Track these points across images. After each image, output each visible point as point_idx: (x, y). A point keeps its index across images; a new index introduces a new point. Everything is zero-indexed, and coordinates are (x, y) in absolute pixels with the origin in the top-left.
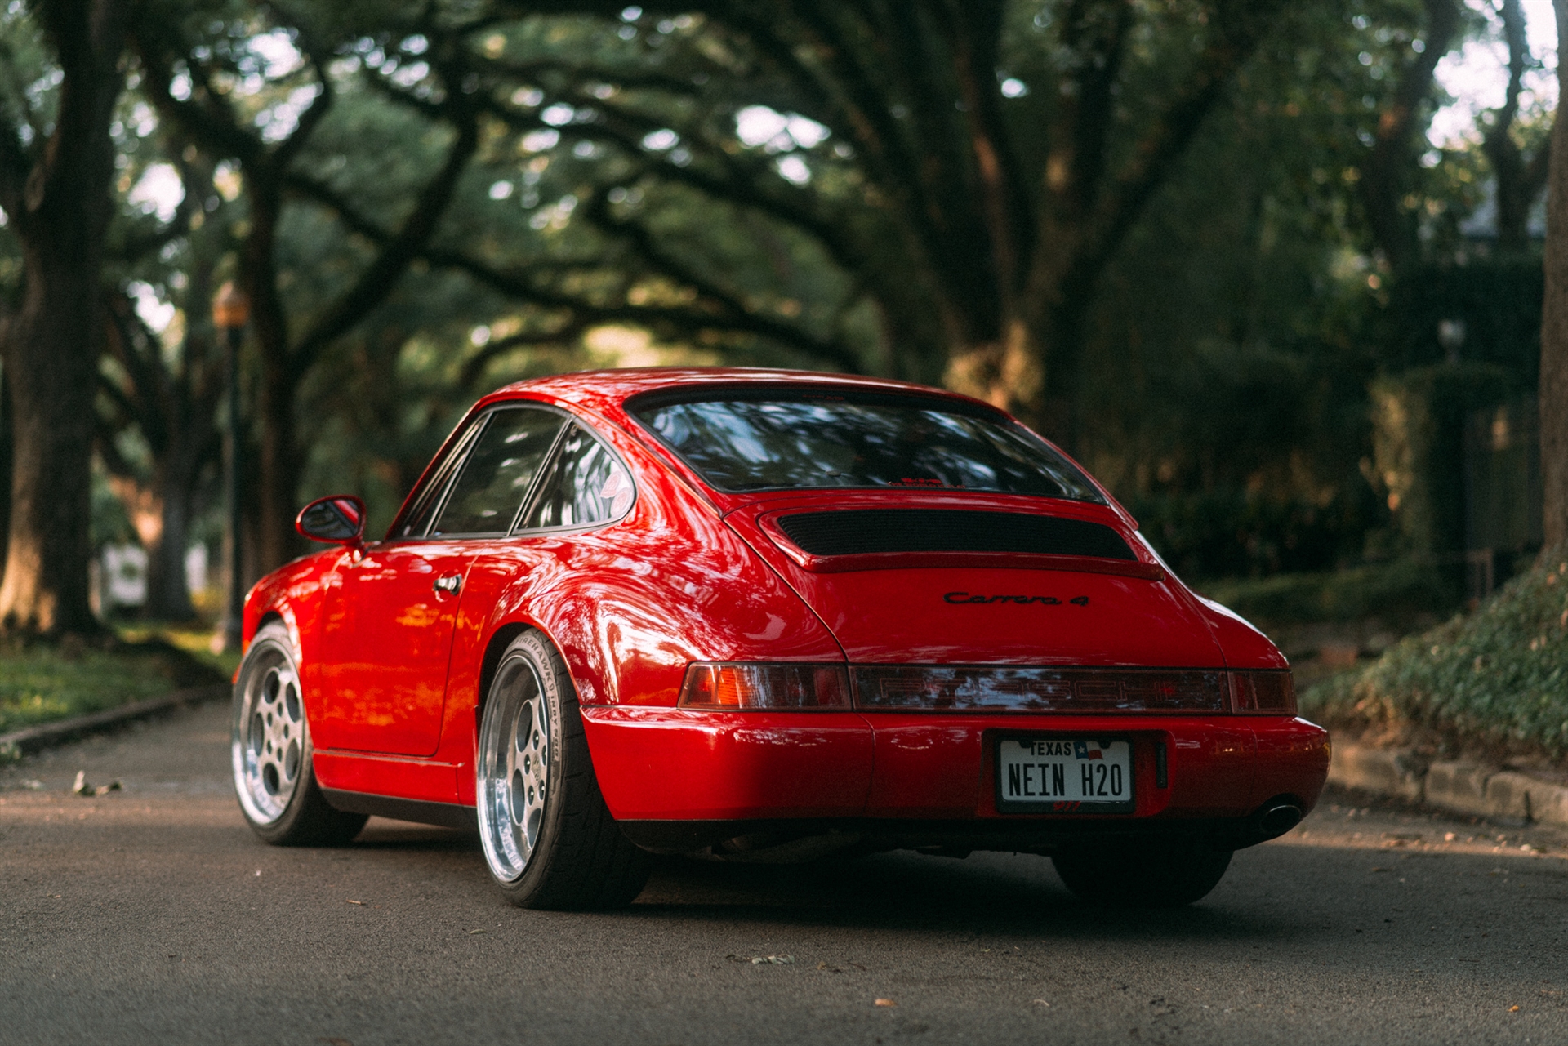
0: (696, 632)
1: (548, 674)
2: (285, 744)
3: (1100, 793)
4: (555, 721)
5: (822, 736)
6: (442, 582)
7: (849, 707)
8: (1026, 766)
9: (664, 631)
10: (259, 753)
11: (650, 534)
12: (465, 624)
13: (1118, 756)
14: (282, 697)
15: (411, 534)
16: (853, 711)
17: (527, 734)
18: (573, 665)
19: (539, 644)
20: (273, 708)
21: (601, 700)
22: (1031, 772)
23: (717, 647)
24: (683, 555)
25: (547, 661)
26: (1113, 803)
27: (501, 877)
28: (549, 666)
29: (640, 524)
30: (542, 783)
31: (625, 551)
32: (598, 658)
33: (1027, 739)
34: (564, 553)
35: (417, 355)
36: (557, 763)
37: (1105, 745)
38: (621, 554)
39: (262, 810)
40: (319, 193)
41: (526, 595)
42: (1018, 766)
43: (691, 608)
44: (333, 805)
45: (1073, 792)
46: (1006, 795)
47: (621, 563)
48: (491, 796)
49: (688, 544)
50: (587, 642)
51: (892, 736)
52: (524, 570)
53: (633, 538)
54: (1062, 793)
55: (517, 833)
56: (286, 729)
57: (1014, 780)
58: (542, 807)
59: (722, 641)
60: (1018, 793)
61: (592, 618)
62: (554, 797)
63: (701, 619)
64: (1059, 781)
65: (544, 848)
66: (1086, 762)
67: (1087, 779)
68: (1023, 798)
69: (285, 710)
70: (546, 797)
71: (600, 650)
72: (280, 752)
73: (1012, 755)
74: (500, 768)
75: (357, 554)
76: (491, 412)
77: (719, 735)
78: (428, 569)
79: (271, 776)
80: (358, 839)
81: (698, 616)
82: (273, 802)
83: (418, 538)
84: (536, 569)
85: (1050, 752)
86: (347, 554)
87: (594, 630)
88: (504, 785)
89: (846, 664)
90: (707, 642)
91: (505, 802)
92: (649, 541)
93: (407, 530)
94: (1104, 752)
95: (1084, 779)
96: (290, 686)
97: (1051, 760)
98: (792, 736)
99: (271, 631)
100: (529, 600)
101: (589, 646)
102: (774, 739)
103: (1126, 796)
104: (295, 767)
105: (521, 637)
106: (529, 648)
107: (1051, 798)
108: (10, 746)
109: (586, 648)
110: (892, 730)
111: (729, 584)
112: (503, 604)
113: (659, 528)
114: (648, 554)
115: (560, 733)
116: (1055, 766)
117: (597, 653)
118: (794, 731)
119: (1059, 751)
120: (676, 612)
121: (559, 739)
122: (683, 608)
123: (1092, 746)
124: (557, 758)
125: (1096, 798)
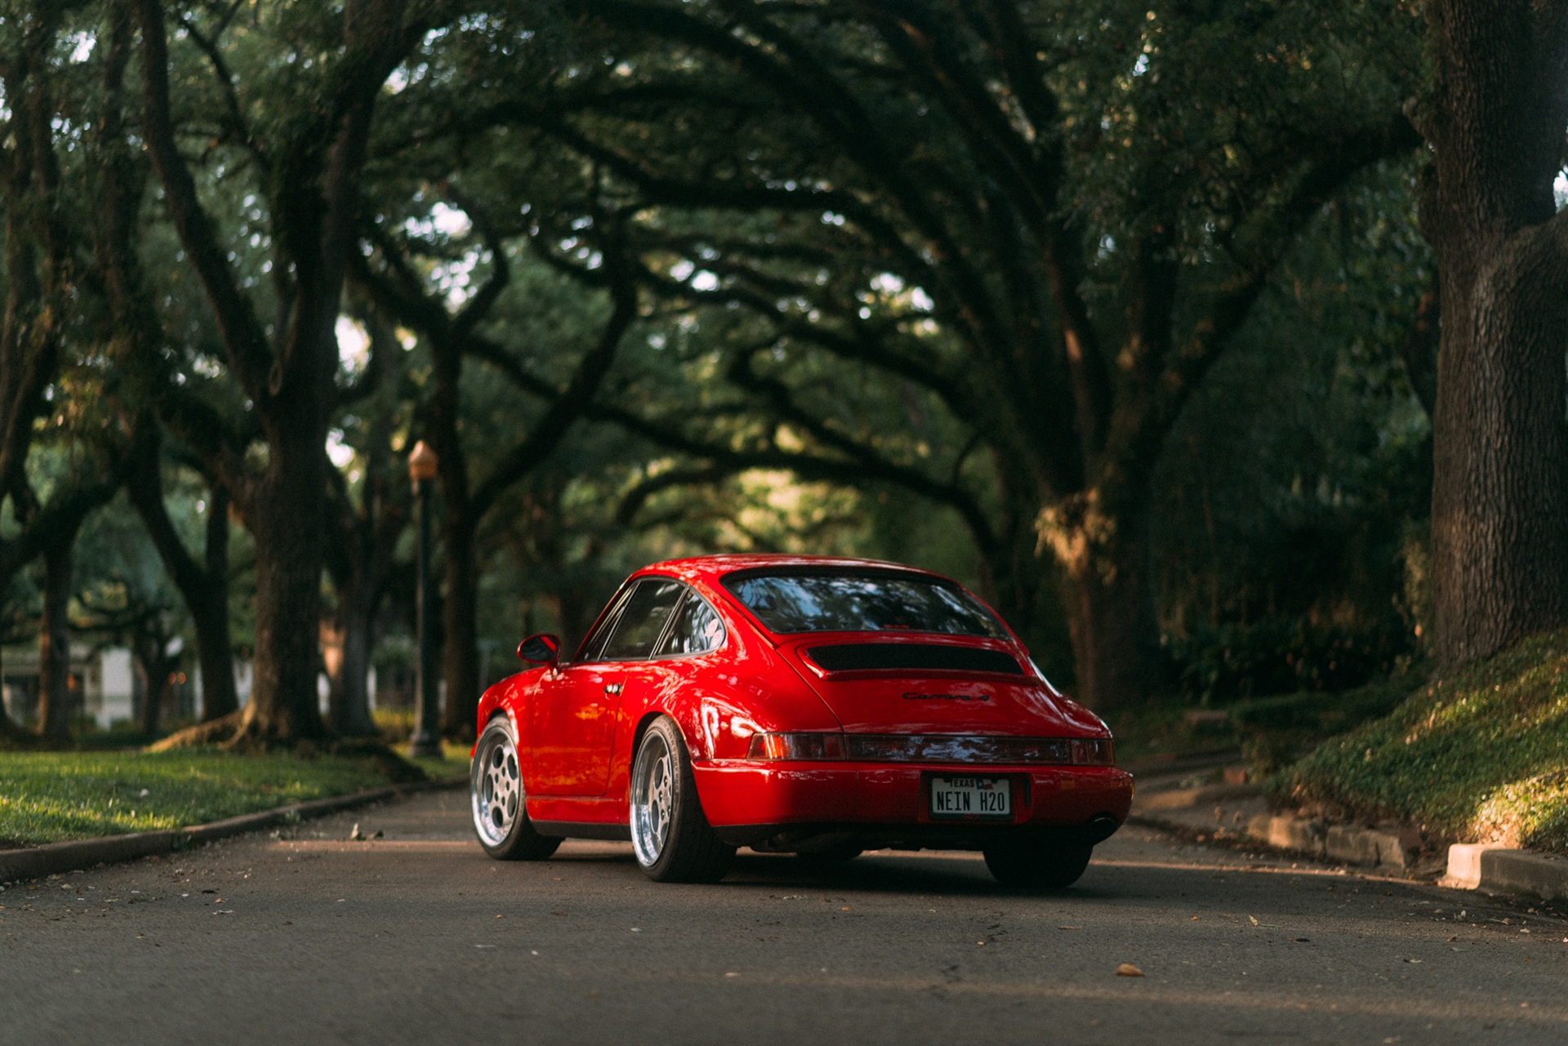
0: (759, 716)
1: (672, 742)
2: (507, 794)
3: (991, 809)
4: (677, 770)
5: (830, 775)
6: (610, 688)
7: (843, 758)
8: (947, 793)
9: (743, 717)
10: (489, 801)
11: (736, 658)
12: (623, 717)
13: (1002, 788)
14: (505, 764)
15: (589, 658)
16: (847, 760)
17: (660, 778)
18: (687, 737)
19: (667, 724)
20: (500, 771)
21: (703, 756)
22: (950, 797)
23: (770, 725)
25: (672, 734)
26: (999, 816)
27: (645, 864)
28: (673, 737)
29: (731, 652)
30: (669, 807)
31: (722, 669)
32: (701, 733)
33: (948, 777)
34: (684, 669)
35: (578, 493)
36: (677, 794)
37: (995, 781)
38: (720, 671)
39: (491, 837)
40: (493, 353)
41: (660, 694)
42: (942, 793)
44: (538, 831)
45: (975, 809)
46: (935, 809)
48: (638, 816)
50: (695, 723)
51: (865, 775)
52: (660, 679)
53: (726, 661)
54: (969, 809)
55: (654, 838)
56: (508, 785)
57: (940, 801)
58: (668, 821)
59: (772, 721)
60: (943, 809)
61: (698, 709)
62: (676, 814)
63: (762, 709)
64: (967, 802)
65: (669, 845)
66: (983, 791)
67: (983, 801)
68: (945, 811)
69: (507, 771)
70: (671, 816)
71: (703, 729)
72: (503, 799)
73: (939, 786)
74: (645, 798)
75: (555, 671)
76: (639, 582)
77: (770, 775)
78: (599, 680)
79: (498, 817)
80: (552, 857)
82: (499, 833)
83: (593, 660)
84: (667, 679)
85: (961, 785)
86: (549, 671)
87: (699, 714)
88: (647, 809)
89: (842, 734)
90: (765, 723)
91: (647, 819)
92: (736, 663)
93: (587, 656)
94: (994, 786)
95: (982, 801)
96: (511, 757)
97: (962, 790)
98: (813, 775)
99: (499, 721)
100: (662, 698)
101: (697, 726)
102: (802, 777)
103: (1007, 811)
104: (513, 810)
105: (657, 720)
106: (662, 726)
107: (962, 812)
108: (292, 812)
109: (695, 727)
110: (866, 771)
112: (646, 701)
113: (742, 654)
114: (736, 671)
116: (964, 794)
117: (701, 730)
118: (813, 772)
119: (967, 785)
120: (750, 706)
121: (679, 779)
122: (755, 703)
123: (986, 782)
124: (678, 791)
125: (989, 812)
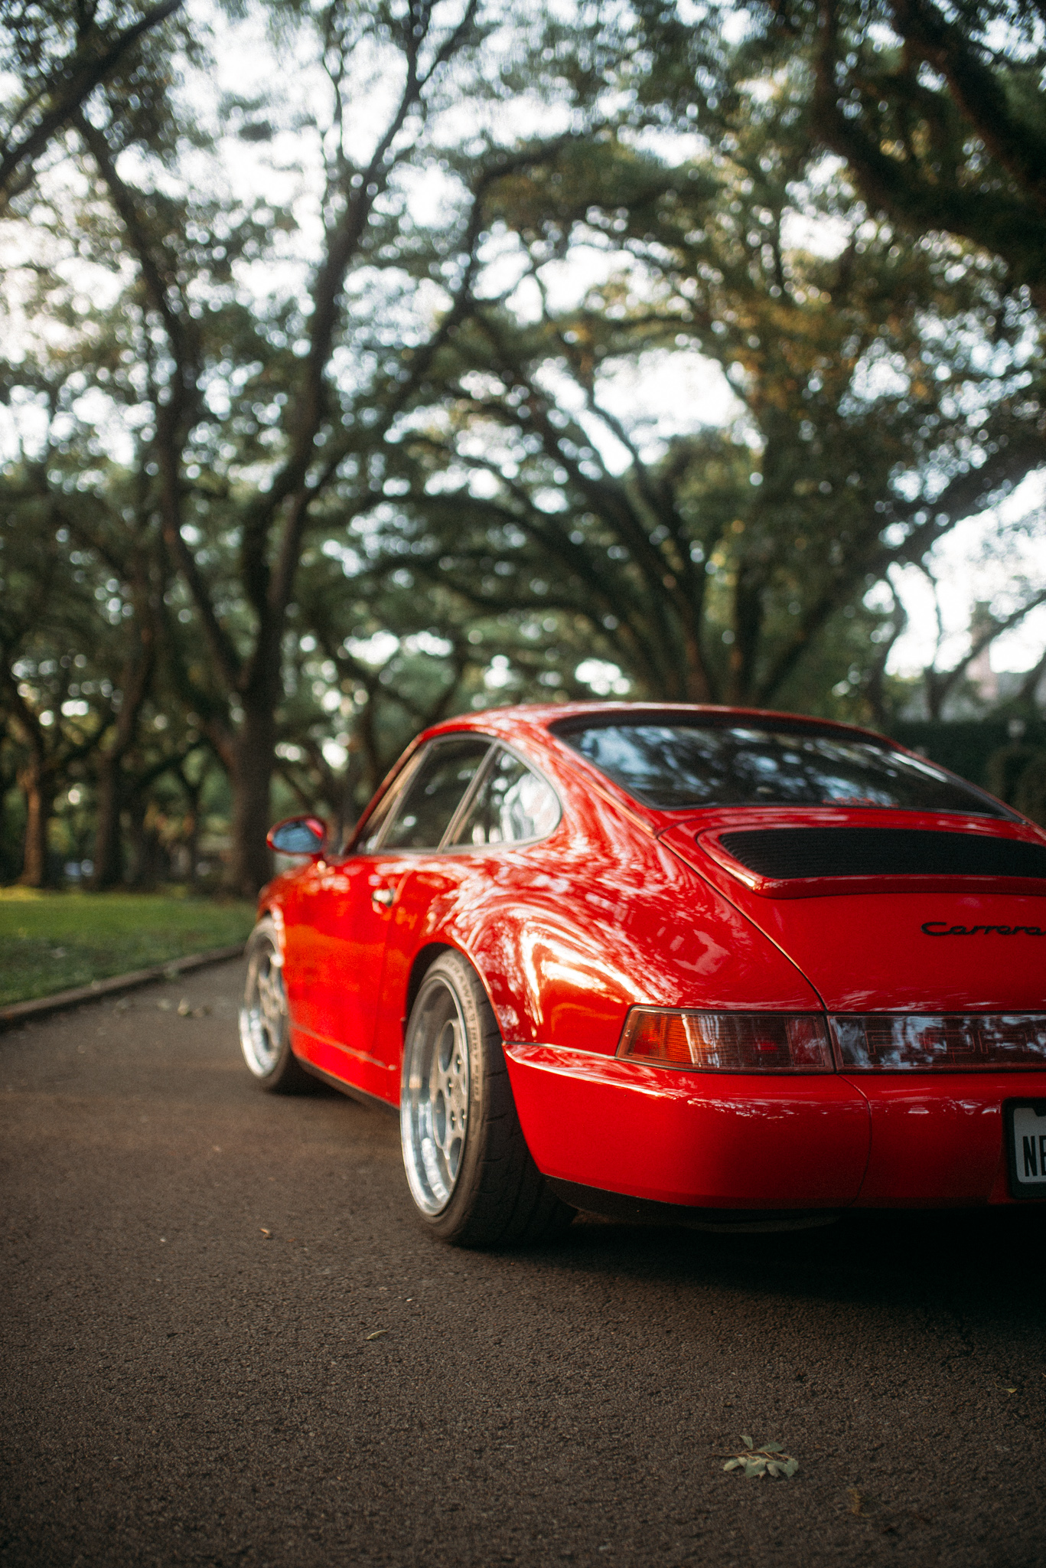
0: (625, 959)
1: (469, 1002)
4: (476, 1056)
5: (794, 1110)
6: (379, 895)
10: (258, 1019)
11: (570, 851)
14: (273, 975)
16: (835, 1072)
17: (450, 1057)
18: (494, 990)
19: (461, 969)
20: (268, 983)
23: (653, 979)
24: (599, 872)
25: (469, 988)
27: (425, 1210)
28: (470, 994)
29: (559, 842)
30: (463, 1112)
31: (546, 869)
32: (520, 980)
34: (490, 869)
36: (477, 1103)
38: (542, 871)
39: (259, 1064)
41: (454, 911)
42: (1033, 1138)
43: (611, 925)
46: (1022, 1178)
47: (541, 880)
49: (604, 861)
50: (509, 965)
52: (452, 885)
53: (554, 855)
55: (440, 1153)
56: (275, 1000)
57: (1030, 1157)
58: (462, 1136)
59: (657, 972)
60: (1035, 1174)
61: (516, 940)
63: (626, 941)
68: (1040, 1179)
71: (522, 971)
72: (272, 1018)
73: (1027, 1125)
75: (321, 865)
77: (669, 1100)
79: (266, 1037)
81: (621, 936)
82: (267, 1058)
84: (463, 886)
87: (518, 953)
88: (428, 1108)
89: (823, 1013)
90: (640, 972)
91: (429, 1123)
92: (570, 858)
98: (758, 1108)
99: (265, 924)
100: (455, 917)
101: (510, 969)
102: (737, 1109)
104: (282, 1031)
105: (443, 959)
106: (451, 972)
109: (507, 972)
111: (644, 900)
113: (580, 846)
114: (565, 871)
115: (481, 1069)
117: (519, 974)
118: (760, 1102)
120: (593, 929)
121: (480, 1075)
122: (602, 925)
124: (478, 1098)
